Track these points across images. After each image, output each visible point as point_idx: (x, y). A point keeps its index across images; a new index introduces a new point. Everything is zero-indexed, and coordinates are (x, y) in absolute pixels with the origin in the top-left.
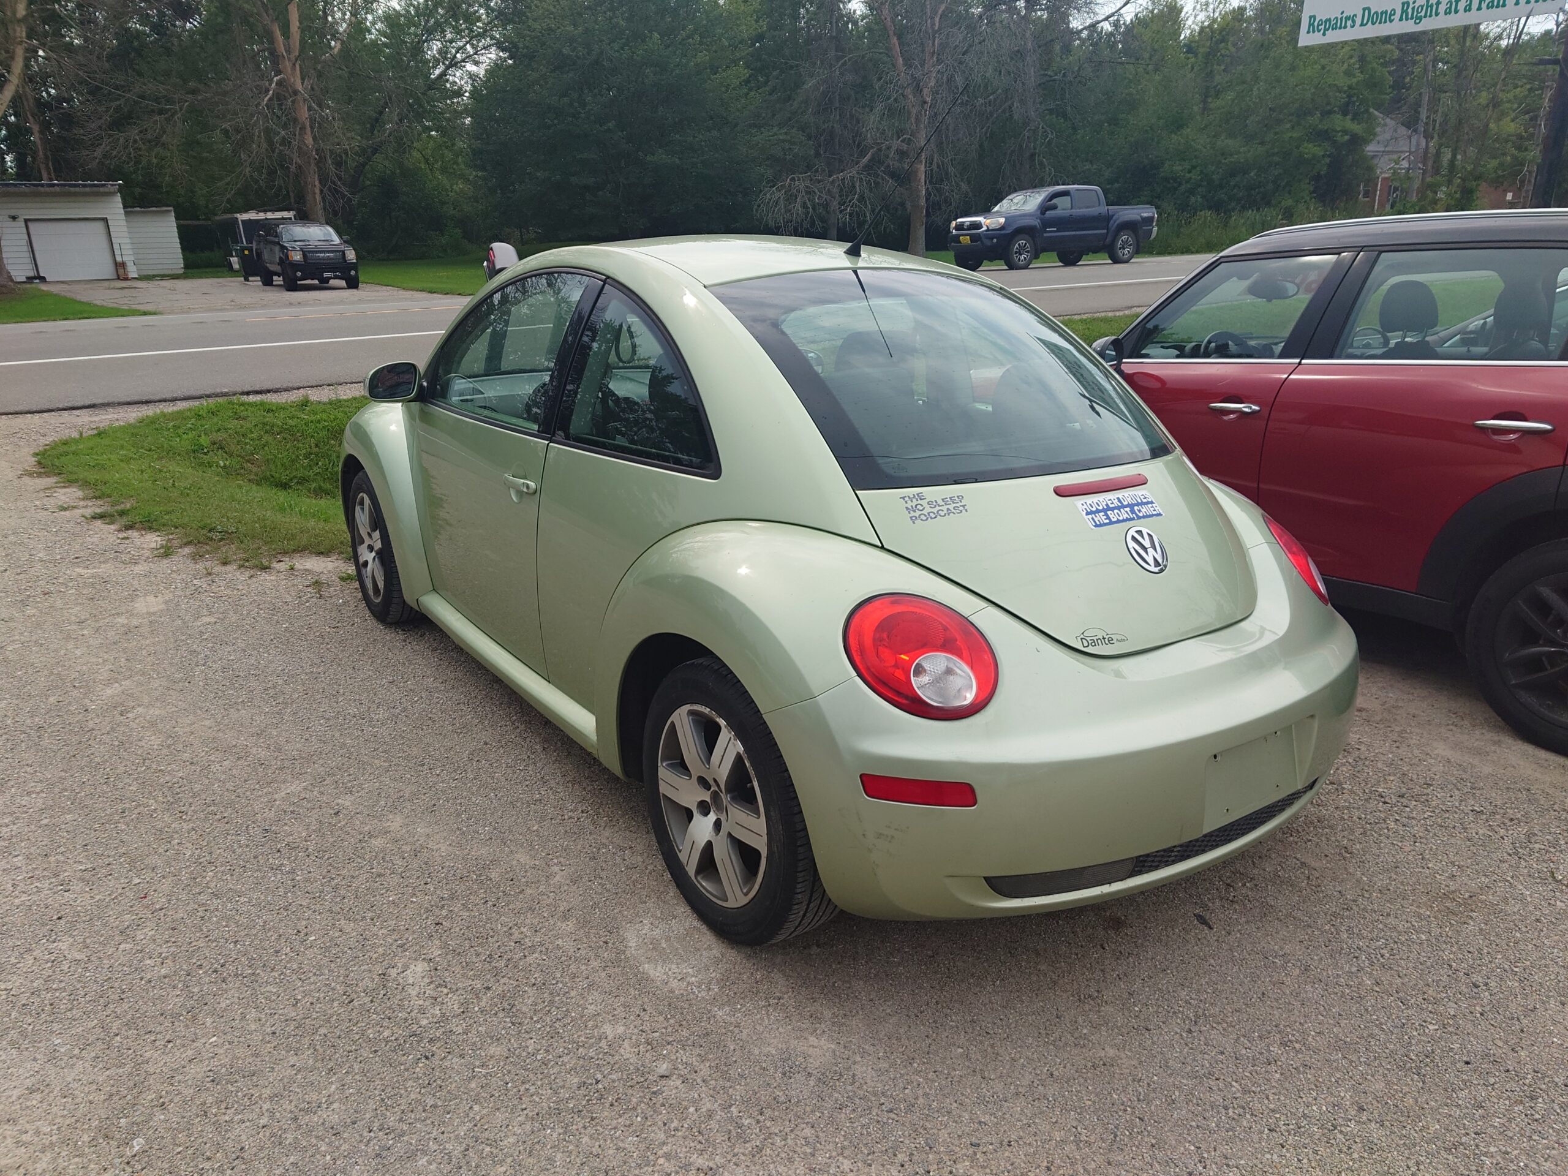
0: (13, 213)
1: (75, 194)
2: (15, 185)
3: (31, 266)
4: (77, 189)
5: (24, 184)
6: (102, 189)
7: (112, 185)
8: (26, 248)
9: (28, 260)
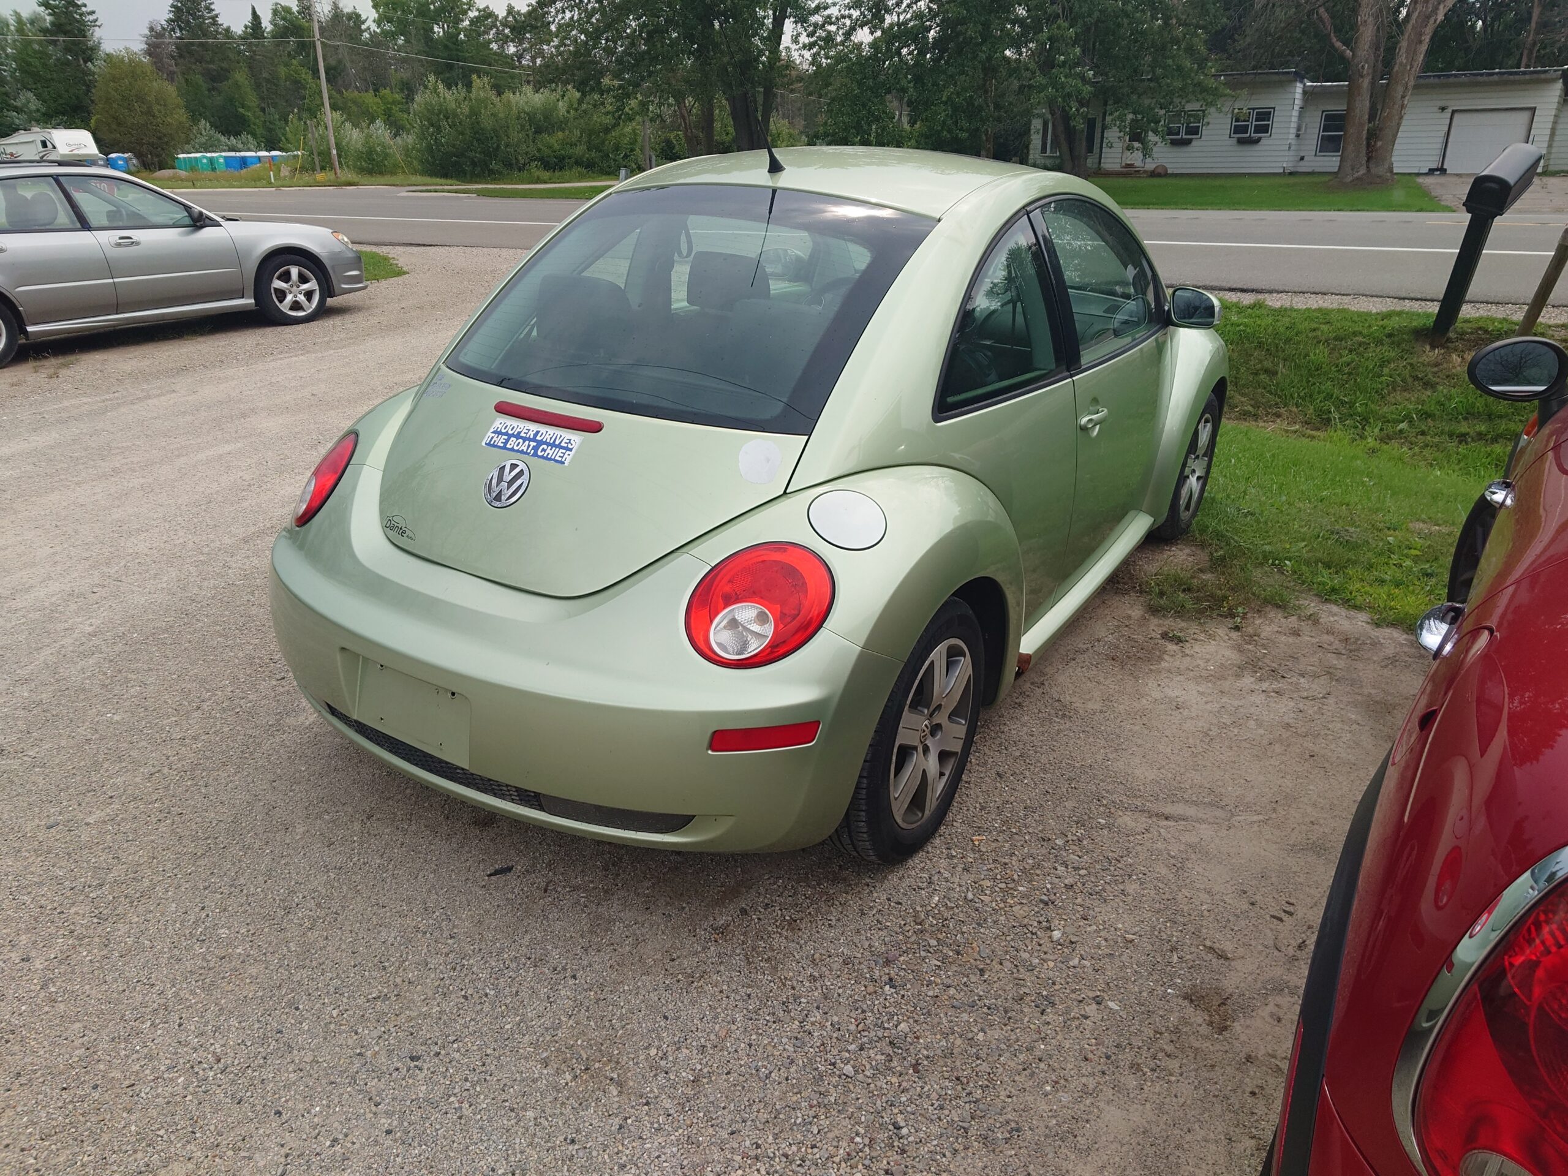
0: (1443, 104)
1: (1513, 83)
2: (1455, 76)
3: (1440, 158)
4: (1517, 77)
5: (1465, 75)
6: (1543, 76)
7: (1555, 71)
8: (1441, 140)
9: (1438, 152)
